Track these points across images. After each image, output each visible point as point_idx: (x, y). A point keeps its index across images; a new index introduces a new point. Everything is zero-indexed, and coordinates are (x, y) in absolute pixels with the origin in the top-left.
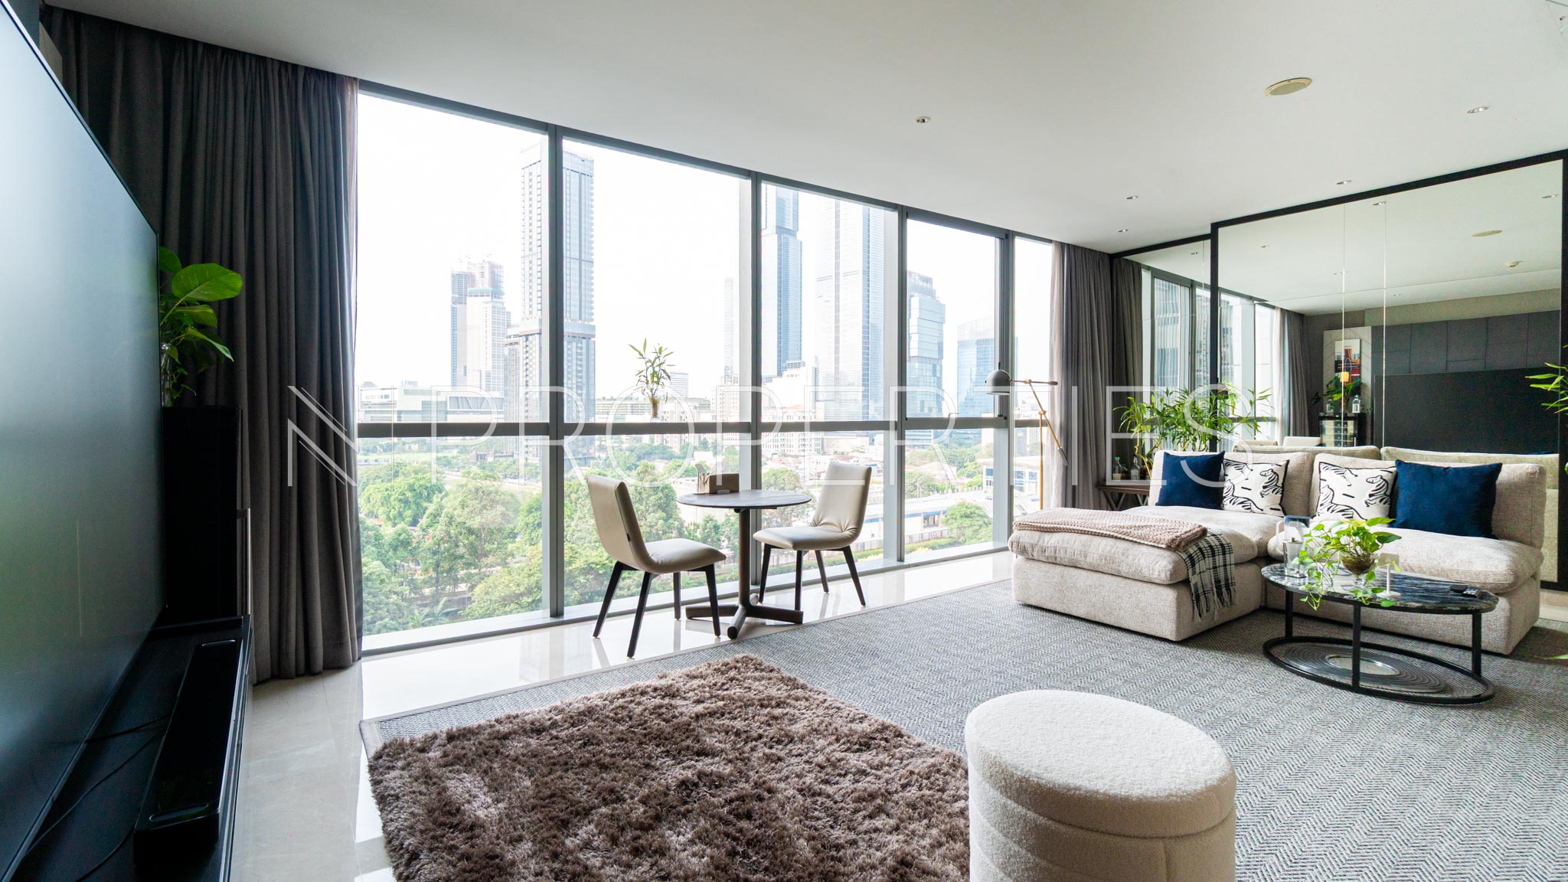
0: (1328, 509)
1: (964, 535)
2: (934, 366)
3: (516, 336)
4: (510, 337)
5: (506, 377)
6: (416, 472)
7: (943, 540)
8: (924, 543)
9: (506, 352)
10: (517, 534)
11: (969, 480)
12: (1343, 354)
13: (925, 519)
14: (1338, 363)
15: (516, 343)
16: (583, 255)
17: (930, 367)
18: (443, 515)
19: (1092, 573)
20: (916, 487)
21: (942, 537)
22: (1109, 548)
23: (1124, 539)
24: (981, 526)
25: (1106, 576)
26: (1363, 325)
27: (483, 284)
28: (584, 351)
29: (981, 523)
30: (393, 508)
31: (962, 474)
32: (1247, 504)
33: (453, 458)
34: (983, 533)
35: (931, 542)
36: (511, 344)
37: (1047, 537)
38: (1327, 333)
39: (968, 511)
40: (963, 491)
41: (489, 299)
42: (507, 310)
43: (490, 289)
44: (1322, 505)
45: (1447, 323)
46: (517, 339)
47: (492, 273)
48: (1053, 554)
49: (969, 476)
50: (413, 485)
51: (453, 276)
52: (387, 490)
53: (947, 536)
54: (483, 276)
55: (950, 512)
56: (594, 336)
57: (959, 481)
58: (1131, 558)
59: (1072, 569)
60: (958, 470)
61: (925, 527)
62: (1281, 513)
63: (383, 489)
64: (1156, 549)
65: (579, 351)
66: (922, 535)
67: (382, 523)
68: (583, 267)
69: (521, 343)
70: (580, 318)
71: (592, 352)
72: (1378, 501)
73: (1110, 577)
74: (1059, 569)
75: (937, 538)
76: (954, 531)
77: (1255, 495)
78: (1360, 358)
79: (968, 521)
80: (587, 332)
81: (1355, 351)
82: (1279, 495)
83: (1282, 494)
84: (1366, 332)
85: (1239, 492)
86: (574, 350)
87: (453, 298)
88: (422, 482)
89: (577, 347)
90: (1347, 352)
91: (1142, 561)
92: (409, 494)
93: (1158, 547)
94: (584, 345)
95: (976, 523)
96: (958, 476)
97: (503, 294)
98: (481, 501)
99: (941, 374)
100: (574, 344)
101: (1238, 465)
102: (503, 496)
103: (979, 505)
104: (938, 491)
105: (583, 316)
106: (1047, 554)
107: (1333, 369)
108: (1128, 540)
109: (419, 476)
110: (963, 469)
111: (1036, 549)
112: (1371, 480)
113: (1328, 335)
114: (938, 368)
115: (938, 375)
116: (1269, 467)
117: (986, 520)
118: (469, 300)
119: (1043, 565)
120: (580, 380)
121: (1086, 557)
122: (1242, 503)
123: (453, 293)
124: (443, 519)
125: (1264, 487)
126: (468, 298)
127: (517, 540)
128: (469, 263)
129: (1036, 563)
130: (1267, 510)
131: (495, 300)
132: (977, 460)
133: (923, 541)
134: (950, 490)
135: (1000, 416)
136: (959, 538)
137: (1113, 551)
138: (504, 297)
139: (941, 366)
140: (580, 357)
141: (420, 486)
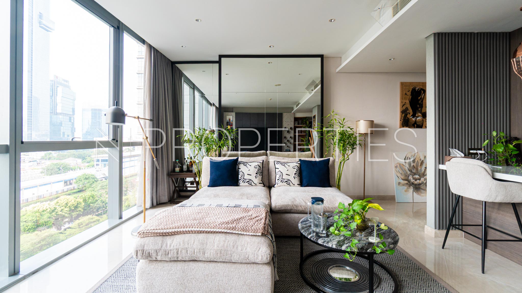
0: (281, 182)
1: (85, 187)
2: (70, 118)
7: (75, 190)
8: (65, 193)
11: (88, 164)
12: (228, 120)
13: (65, 182)
14: (227, 122)
17: (68, 118)
19: (208, 263)
20: (60, 169)
21: (74, 189)
22: (222, 243)
23: (232, 233)
24: (93, 182)
25: (219, 264)
26: (233, 112)
29: (93, 181)
31: (84, 162)
32: (250, 182)
34: (95, 185)
35: (68, 192)
37: (169, 240)
38: (224, 113)
39: (87, 177)
40: (85, 169)
44: (278, 180)
45: (250, 114)
48: (175, 255)
49: (88, 162)
53: (77, 188)
55: (79, 178)
57: (82, 165)
58: (240, 248)
59: (191, 263)
60: (82, 160)
61: (65, 186)
62: (262, 185)
64: (254, 238)
66: (63, 190)
72: (297, 176)
73: (222, 264)
74: (180, 265)
75: (72, 190)
76: (81, 186)
77: (253, 178)
78: (233, 122)
79: (87, 181)
81: (231, 119)
82: (261, 176)
83: (262, 176)
84: (234, 114)
85: (246, 177)
90: (229, 119)
91: (248, 249)
93: (256, 236)
95: (91, 181)
96: (82, 163)
99: (74, 121)
101: (245, 164)
103: (93, 174)
104: (72, 170)
106: (170, 256)
107: (226, 124)
108: (235, 234)
110: (85, 160)
111: (160, 254)
112: (294, 167)
113: (225, 114)
114: (72, 118)
115: (72, 121)
116: (257, 164)
117: (96, 180)
119: (166, 264)
121: (204, 253)
122: (248, 182)
125: (256, 173)
129: (160, 264)
130: (258, 184)
132: (92, 156)
133: (64, 192)
134: (78, 169)
135: (114, 139)
136: (83, 188)
137: (225, 245)
139: (74, 118)
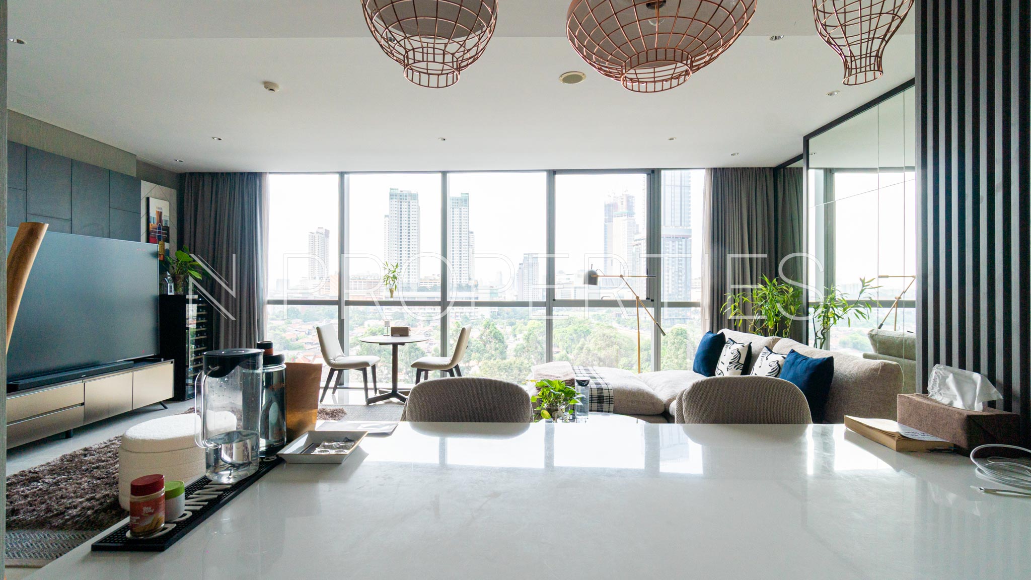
3: (640, 240)
4: (636, 240)
5: (633, 266)
6: (580, 323)
9: (634, 250)
10: (633, 364)
15: (640, 244)
16: (683, 183)
18: (584, 348)
27: (623, 209)
28: (684, 247)
30: (566, 342)
33: (603, 315)
36: (637, 245)
41: (626, 217)
42: (637, 224)
43: (627, 211)
46: (639, 242)
47: (628, 201)
50: (577, 330)
51: (605, 206)
52: (563, 332)
54: (622, 204)
56: (690, 236)
63: (561, 331)
65: (680, 247)
67: (561, 351)
68: (683, 191)
69: (642, 244)
70: (681, 225)
71: (689, 247)
80: (686, 234)
86: (677, 246)
87: (605, 219)
88: (581, 329)
89: (679, 245)
92: (574, 335)
94: (684, 243)
97: (634, 214)
98: (606, 342)
100: (677, 242)
102: (618, 339)
105: (683, 223)
109: (581, 325)
118: (615, 219)
120: (680, 266)
123: (605, 216)
124: (584, 350)
126: (614, 219)
127: (633, 368)
128: (615, 197)
131: (630, 218)
138: (635, 216)
140: (680, 251)
141: (580, 331)
